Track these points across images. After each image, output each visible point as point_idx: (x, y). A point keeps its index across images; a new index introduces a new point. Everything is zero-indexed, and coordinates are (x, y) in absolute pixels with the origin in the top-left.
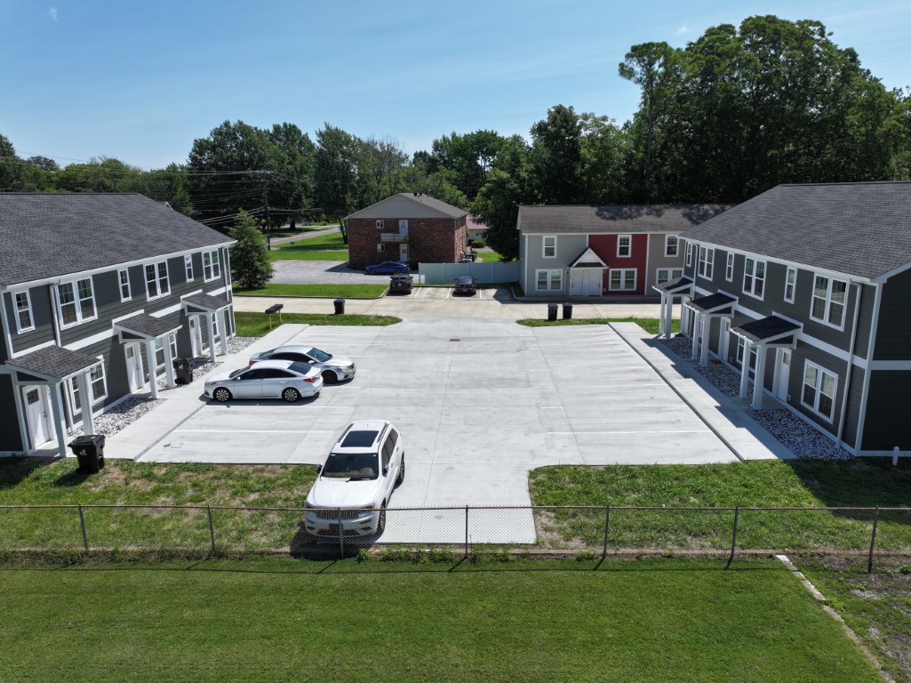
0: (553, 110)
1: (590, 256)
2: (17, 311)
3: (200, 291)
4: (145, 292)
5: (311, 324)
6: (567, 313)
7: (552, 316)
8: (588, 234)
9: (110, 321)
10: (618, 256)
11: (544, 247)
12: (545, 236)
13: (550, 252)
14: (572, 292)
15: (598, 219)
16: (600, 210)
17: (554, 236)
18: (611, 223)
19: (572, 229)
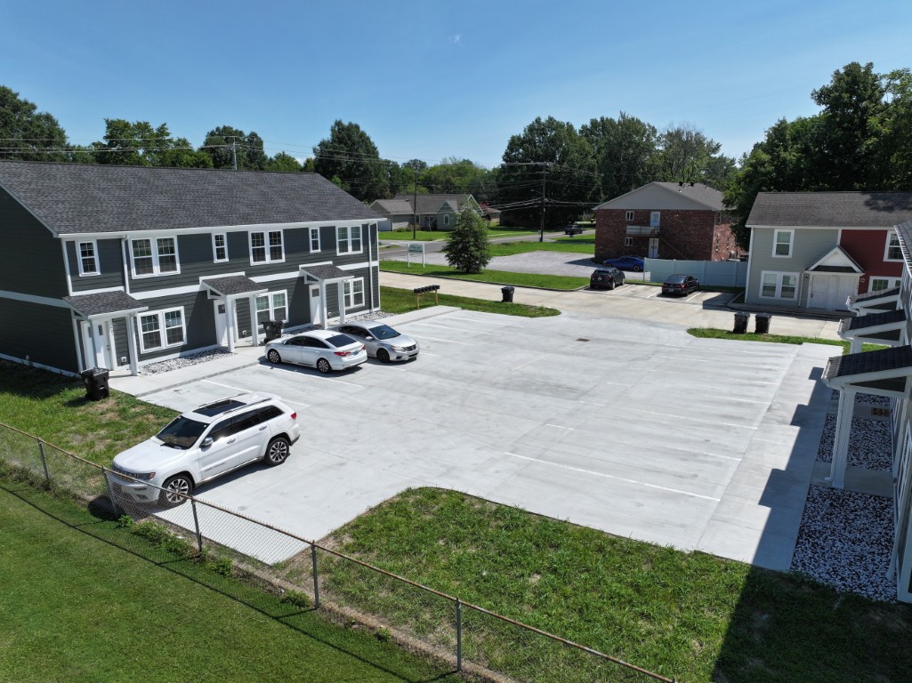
0: (842, 71)
1: (838, 258)
2: (80, 258)
3: (331, 263)
4: (249, 256)
5: (463, 308)
6: (762, 327)
7: (740, 329)
8: (840, 229)
9: (198, 277)
10: (886, 259)
11: (775, 243)
12: (777, 230)
13: (783, 250)
14: (810, 303)
15: (866, 209)
16: (875, 198)
17: (791, 230)
18: (884, 214)
19: (818, 222)
